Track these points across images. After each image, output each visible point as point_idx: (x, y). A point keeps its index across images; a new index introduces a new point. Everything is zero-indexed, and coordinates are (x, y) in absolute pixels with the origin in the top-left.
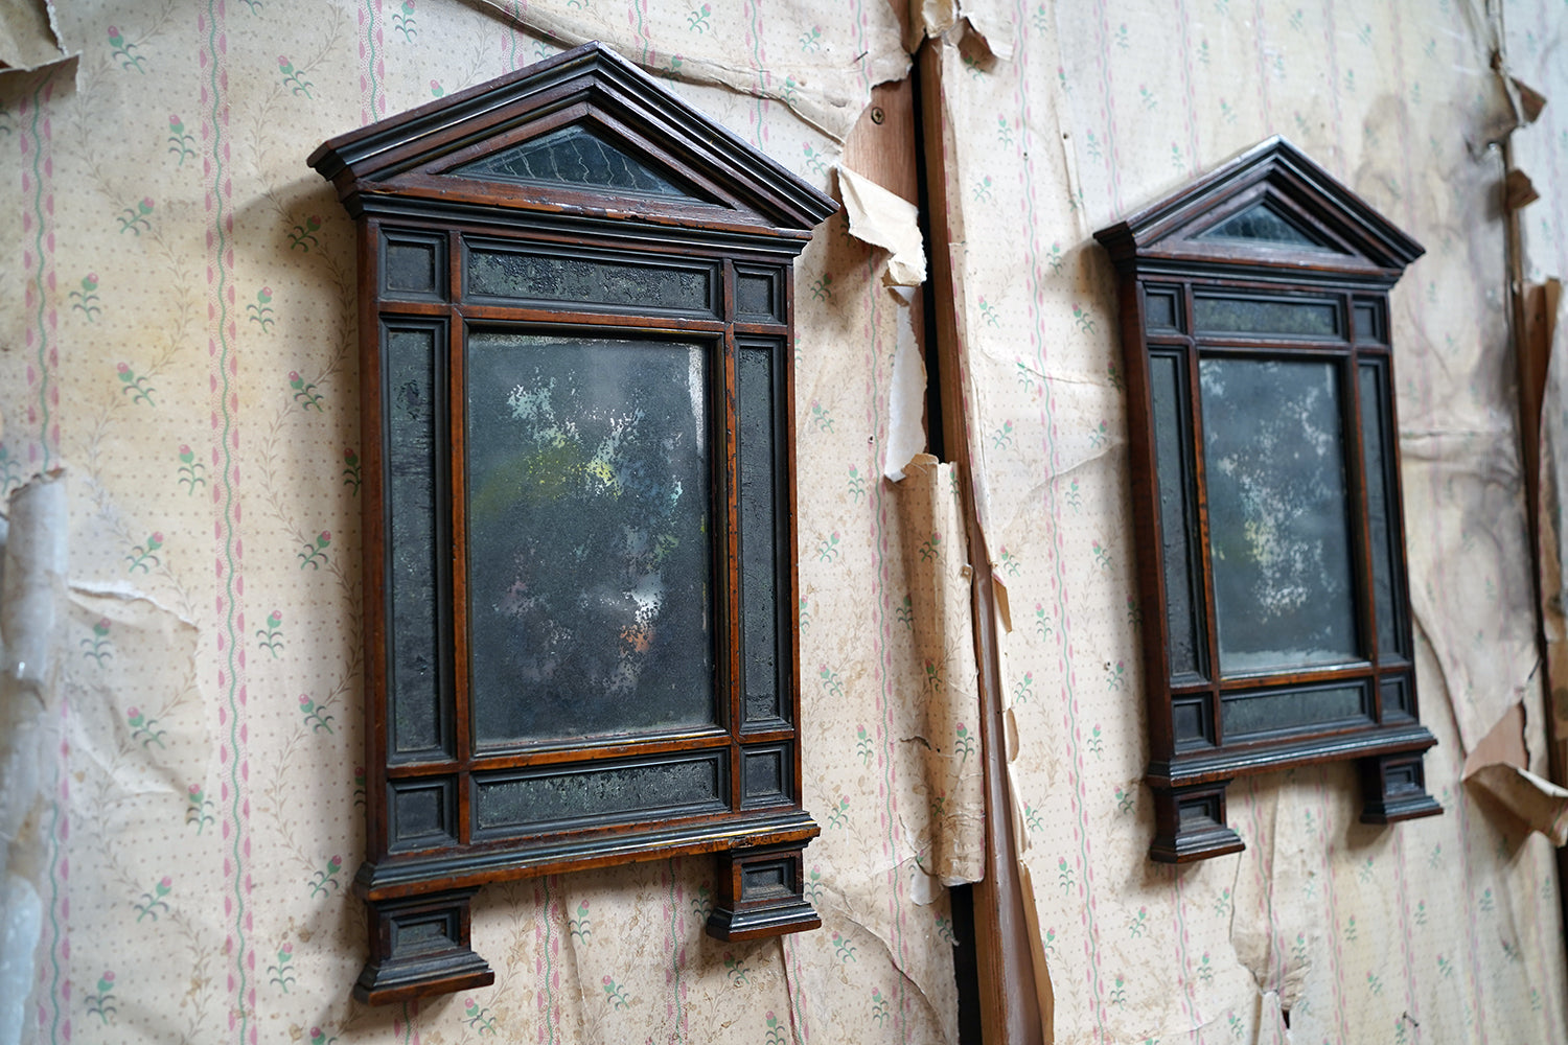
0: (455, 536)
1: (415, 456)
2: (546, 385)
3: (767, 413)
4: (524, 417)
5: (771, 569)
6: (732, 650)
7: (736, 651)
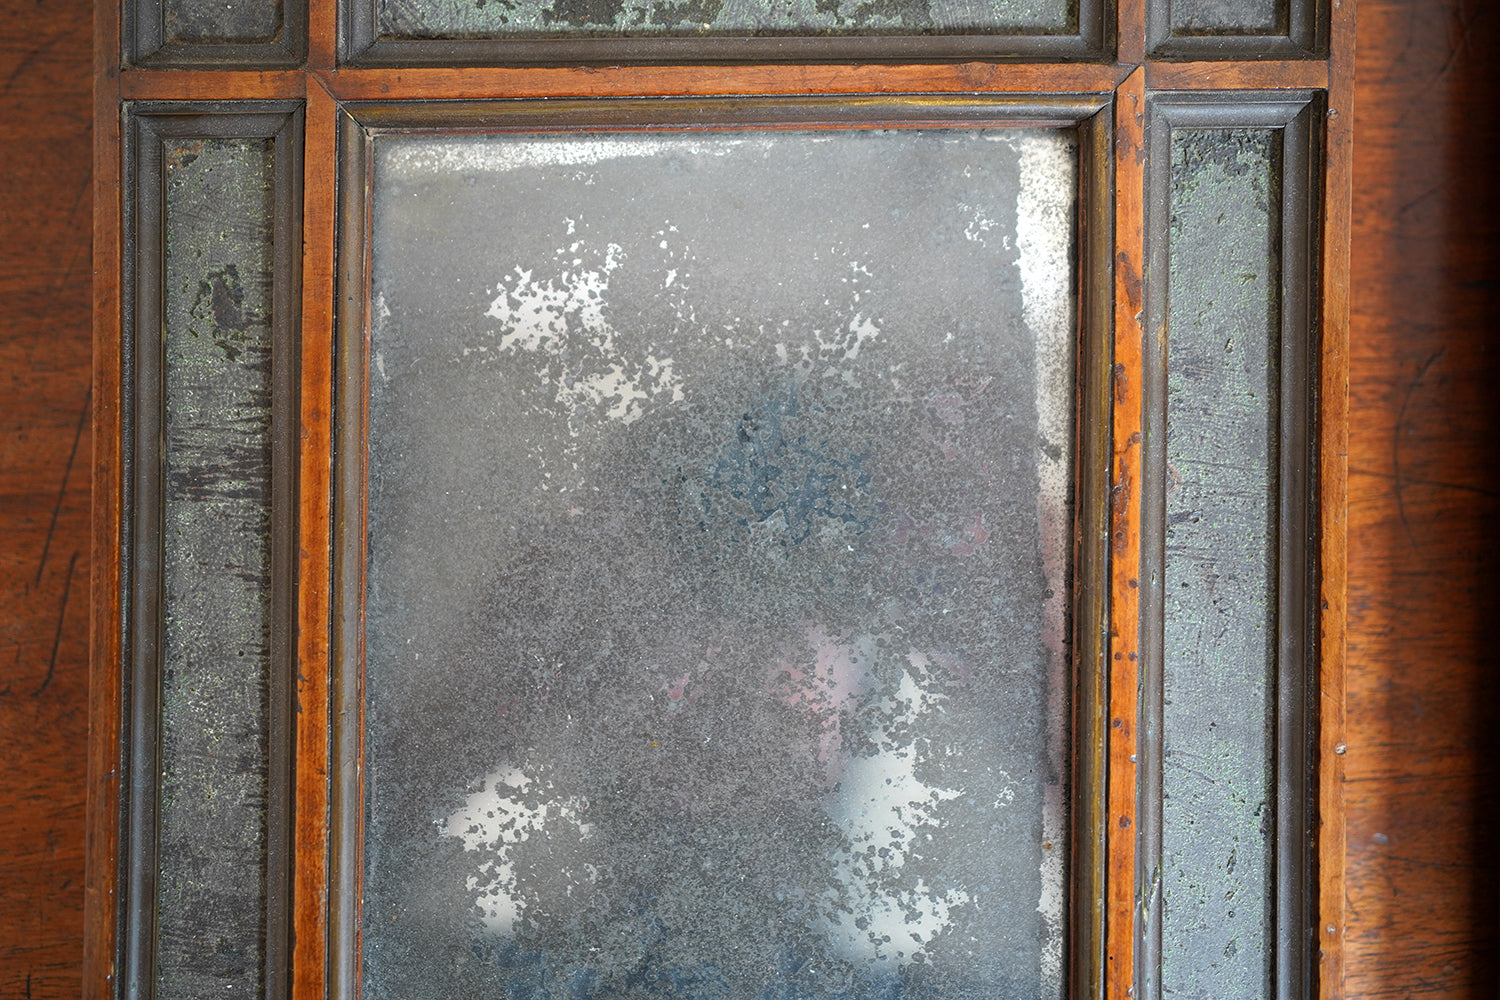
0: (301, 654)
1: (229, 452)
2: (595, 263)
3: (1263, 314)
4: (532, 346)
5: (1260, 756)
6: (1111, 985)
7: (1123, 990)
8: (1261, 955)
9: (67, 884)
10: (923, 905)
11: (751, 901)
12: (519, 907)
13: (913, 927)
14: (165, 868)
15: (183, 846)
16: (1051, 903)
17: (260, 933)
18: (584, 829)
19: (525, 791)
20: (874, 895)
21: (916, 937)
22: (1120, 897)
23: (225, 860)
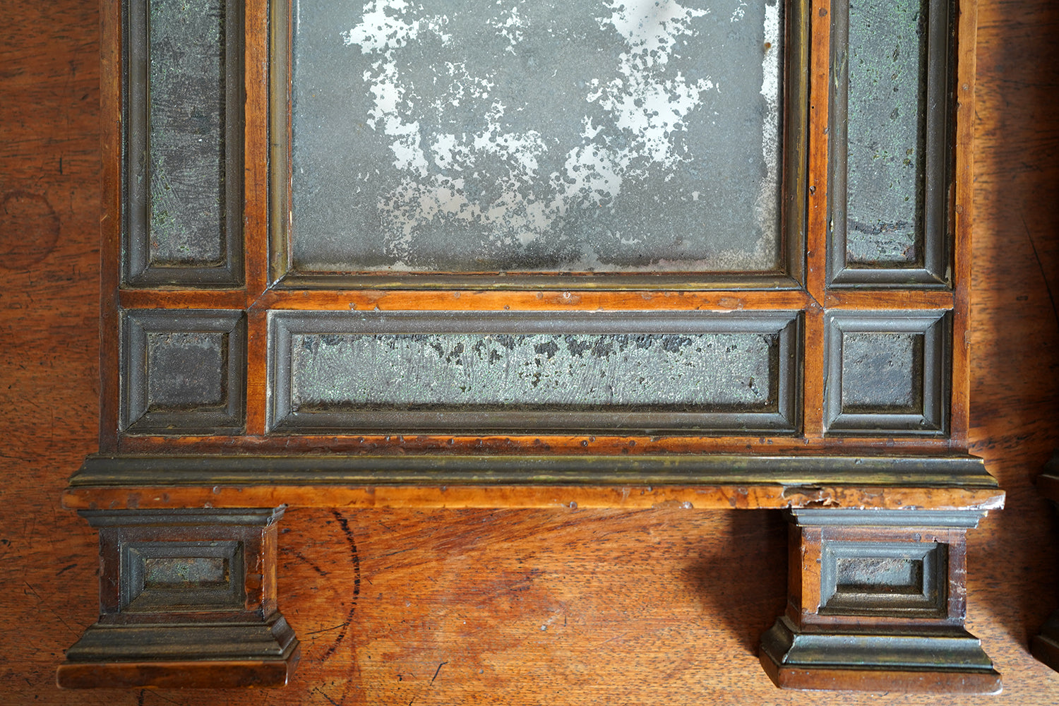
6: (812, 126)
7: (821, 129)
8: (915, 118)
9: (84, 98)
10: (681, 90)
11: (561, 88)
12: (400, 92)
13: (674, 105)
14: (154, 59)
15: (167, 44)
16: (770, 88)
17: (221, 104)
18: (445, 38)
19: (404, 12)
20: (647, 83)
21: (676, 112)
22: (819, 65)
23: (197, 53)
